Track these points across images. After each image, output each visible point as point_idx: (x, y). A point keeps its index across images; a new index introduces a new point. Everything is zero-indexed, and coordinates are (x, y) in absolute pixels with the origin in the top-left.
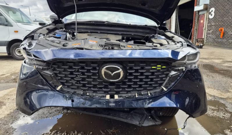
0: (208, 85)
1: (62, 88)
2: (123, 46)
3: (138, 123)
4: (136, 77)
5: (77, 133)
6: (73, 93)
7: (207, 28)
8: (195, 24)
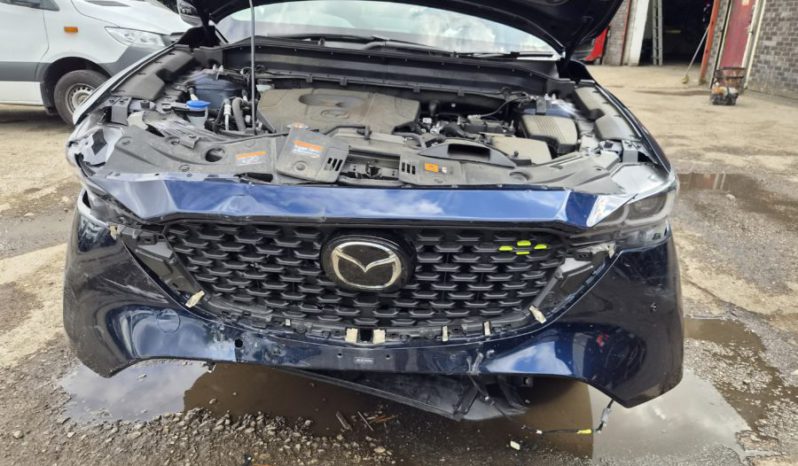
0: (721, 261)
1: (206, 300)
2: (408, 166)
3: (450, 410)
4: (445, 278)
5: (264, 422)
6: (239, 318)
7: (761, 30)
8: (719, 8)
